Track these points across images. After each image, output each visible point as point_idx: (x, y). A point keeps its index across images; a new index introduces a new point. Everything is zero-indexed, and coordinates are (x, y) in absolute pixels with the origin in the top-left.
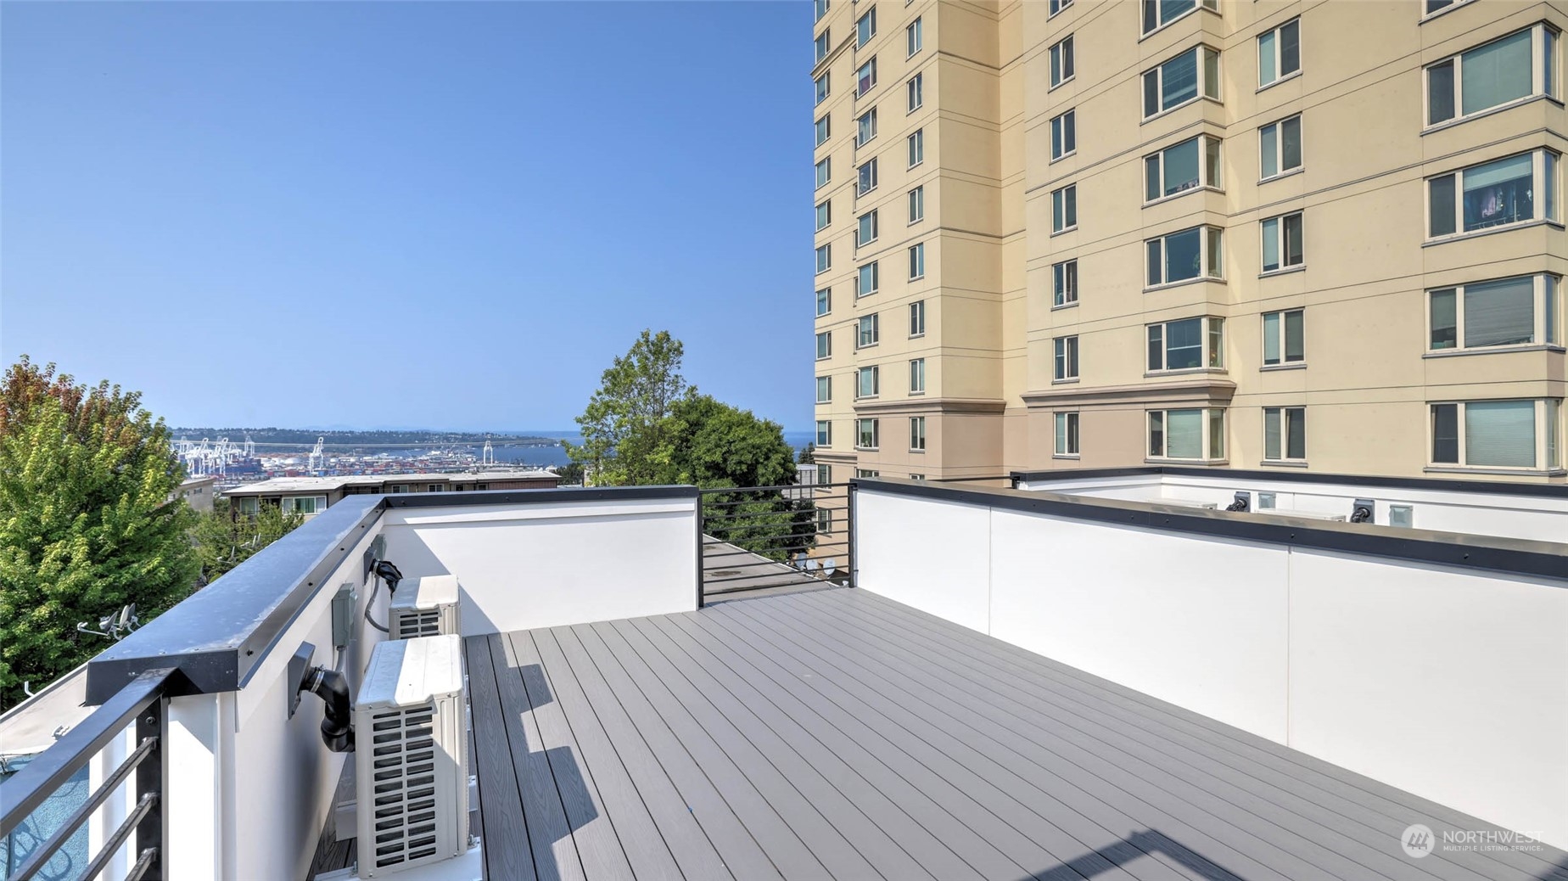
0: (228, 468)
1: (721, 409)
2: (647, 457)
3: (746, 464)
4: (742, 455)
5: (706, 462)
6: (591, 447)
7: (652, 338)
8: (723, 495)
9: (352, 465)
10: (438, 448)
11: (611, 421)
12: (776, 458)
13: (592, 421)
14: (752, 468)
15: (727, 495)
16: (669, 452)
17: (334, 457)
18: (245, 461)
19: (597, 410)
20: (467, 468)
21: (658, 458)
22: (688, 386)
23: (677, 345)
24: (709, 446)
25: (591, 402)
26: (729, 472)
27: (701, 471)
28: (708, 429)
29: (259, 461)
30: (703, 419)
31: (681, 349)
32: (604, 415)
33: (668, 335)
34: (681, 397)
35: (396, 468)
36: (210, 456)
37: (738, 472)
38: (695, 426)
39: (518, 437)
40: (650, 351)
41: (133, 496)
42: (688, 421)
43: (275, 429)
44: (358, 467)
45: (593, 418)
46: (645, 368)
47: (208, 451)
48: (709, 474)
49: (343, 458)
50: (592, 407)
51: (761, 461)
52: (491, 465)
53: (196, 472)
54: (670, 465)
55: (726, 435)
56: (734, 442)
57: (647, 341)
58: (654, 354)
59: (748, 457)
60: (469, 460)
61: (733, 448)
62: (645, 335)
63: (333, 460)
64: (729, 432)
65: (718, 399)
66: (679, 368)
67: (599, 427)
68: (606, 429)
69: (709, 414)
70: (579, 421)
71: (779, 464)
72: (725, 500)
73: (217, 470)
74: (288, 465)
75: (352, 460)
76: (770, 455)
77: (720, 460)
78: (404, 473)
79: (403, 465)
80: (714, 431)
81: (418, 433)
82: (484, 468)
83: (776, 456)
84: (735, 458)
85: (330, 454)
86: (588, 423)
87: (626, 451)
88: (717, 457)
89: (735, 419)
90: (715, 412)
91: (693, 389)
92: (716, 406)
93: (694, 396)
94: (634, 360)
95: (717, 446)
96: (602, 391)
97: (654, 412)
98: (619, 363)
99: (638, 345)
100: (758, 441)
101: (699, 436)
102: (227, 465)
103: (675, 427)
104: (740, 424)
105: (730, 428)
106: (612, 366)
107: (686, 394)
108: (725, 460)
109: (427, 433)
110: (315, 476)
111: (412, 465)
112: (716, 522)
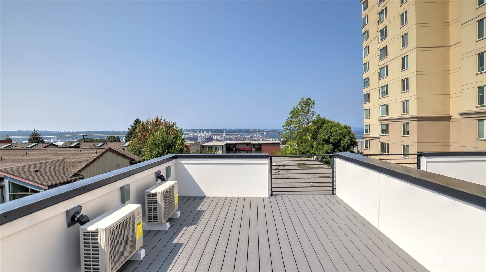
0: (206, 139)
1: (328, 122)
2: (303, 137)
3: (337, 139)
4: (335, 137)
5: (323, 139)
6: (287, 134)
7: (305, 100)
8: (329, 150)
9: (232, 138)
10: (252, 134)
11: (292, 126)
12: (348, 138)
13: (287, 126)
14: (339, 141)
15: (330, 150)
16: (310, 136)
17: (228, 136)
18: (209, 137)
19: (288, 123)
20: (260, 139)
21: (307, 137)
22: (317, 114)
23: (312, 101)
24: (324, 134)
25: (286, 120)
26: (331, 142)
27: (321, 142)
28: (324, 128)
29: (212, 137)
30: (322, 125)
31: (314, 103)
32: (290, 124)
33: (310, 99)
34: (315, 118)
35: (242, 139)
36: (202, 136)
37: (334, 142)
38: (319, 128)
39: (273, 130)
40: (304, 104)
41: (175, 147)
42: (317, 126)
43: (215, 129)
44: (233, 139)
45: (287, 125)
46: (302, 110)
47: (202, 135)
48: (324, 143)
49: (230, 136)
50: (287, 122)
51: (342, 138)
52: (266, 138)
53: (200, 140)
54: (311, 140)
55: (330, 130)
56: (333, 132)
57: (303, 101)
58: (305, 105)
59: (338, 137)
60: (260, 137)
61: (332, 134)
62: (302, 99)
63: (228, 137)
64: (331, 129)
65: (327, 118)
66: (314, 109)
67: (289, 128)
68: (291, 129)
69: (324, 123)
70: (283, 126)
71: (349, 140)
72: (329, 151)
73: (204, 139)
74: (218, 138)
75: (232, 137)
76: (346, 137)
77: (328, 138)
78: (244, 141)
79: (244, 138)
80: (326, 129)
81: (247, 130)
82: (264, 139)
83: (347, 137)
84: (333, 138)
85: (227, 135)
86: (285, 127)
87: (297, 136)
88: (327, 137)
89: (333, 125)
90: (326, 123)
91: (319, 115)
92: (327, 121)
93: (319, 117)
94: (299, 107)
95: (327, 134)
96: (289, 117)
97: (306, 123)
98: (295, 108)
99: (300, 103)
100: (341, 132)
101: (321, 130)
102: (206, 138)
103: (313, 128)
104: (335, 126)
105: (331, 128)
106: (292, 110)
107: (316, 117)
108: (329, 138)
109: (250, 130)
110: (224, 141)
111: (246, 138)
112: (326, 159)
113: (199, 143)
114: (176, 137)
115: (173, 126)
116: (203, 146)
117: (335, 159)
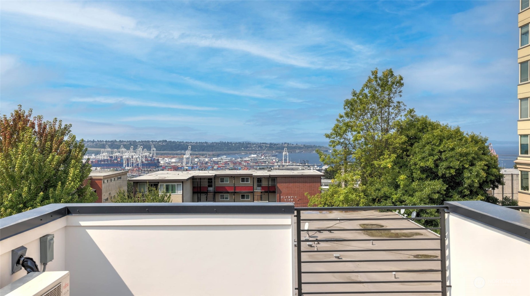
0: (143, 164)
1: (434, 127)
2: (375, 162)
3: (455, 168)
4: (451, 162)
5: (421, 167)
6: (336, 155)
7: (380, 75)
8: (435, 193)
9: (206, 163)
10: (255, 154)
11: (350, 136)
12: (480, 165)
13: (337, 136)
14: (460, 172)
15: (438, 192)
16: (392, 159)
17: (197, 158)
18: (151, 160)
19: (340, 129)
20: (273, 166)
21: (383, 163)
22: (408, 109)
23: (398, 78)
24: (424, 155)
25: (336, 122)
26: (440, 174)
27: (417, 174)
28: (423, 141)
29: (158, 160)
30: (420, 134)
31: (402, 82)
32: (345, 132)
33: (392, 72)
34: (402, 118)
35: (231, 166)
36: (134, 157)
37: (447, 175)
38: (412, 140)
39: (304, 145)
40: (379, 85)
41: (63, 184)
42: (407, 136)
43: (166, 141)
44: (209, 164)
45: (338, 134)
46: (374, 96)
47: (133, 154)
48: (424, 176)
49: (202, 159)
50: (337, 126)
51: (467, 166)
52: (288, 164)
53: (128, 166)
54: (393, 168)
55: (438, 146)
56: (444, 151)
57: (376, 77)
58: (382, 86)
59: (456, 164)
60: (274, 160)
61: (443, 157)
62: (375, 73)
63: (196, 160)
64: (440, 144)
65: (432, 119)
66: (401, 96)
67: (342, 140)
68: (347, 142)
69: (425, 130)
70: (328, 136)
71: (483, 170)
72: (436, 196)
73: (138, 165)
74: (173, 163)
75: (207, 160)
76: (475, 162)
77: (432, 166)
78: (235, 169)
79: (235, 163)
80: (428, 143)
81: (243, 143)
82: (283, 166)
83: (479, 163)
84: (445, 164)
85: (195, 156)
86: (334, 138)
87: (360, 159)
88: (430, 163)
89: (446, 134)
90: (429, 129)
91: (411, 111)
92: (430, 124)
93: (412, 117)
94: (366, 91)
95: (430, 155)
96: (343, 114)
97: (382, 129)
98: (355, 94)
99: (370, 81)
100: (464, 150)
101: (416, 147)
102: (142, 162)
103: (397, 140)
104: (450, 137)
105: (441, 141)
106: (350, 97)
107: (406, 115)
108: (437, 166)
109: (249, 143)
110: (187, 170)
111: (240, 163)
112: (427, 213)
113: (126, 174)
114: (66, 161)
115: (63, 134)
116: (134, 182)
117: (448, 216)
